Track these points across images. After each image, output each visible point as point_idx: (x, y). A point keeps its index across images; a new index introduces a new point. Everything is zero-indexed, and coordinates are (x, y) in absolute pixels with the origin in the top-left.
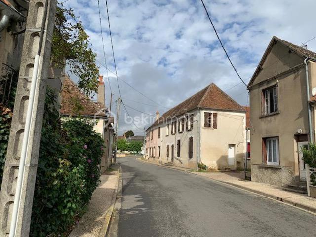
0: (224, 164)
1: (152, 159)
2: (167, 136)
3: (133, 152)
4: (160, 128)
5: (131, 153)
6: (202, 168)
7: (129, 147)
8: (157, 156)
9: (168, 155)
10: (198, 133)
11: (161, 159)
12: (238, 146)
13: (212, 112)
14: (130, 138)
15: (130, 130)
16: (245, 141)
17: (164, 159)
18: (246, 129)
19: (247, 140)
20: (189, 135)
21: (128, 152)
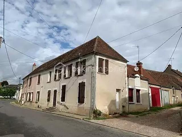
0: (113, 108)
1: (29, 103)
2: (48, 82)
3: (6, 97)
4: (40, 76)
5: (4, 98)
6: (97, 114)
7: (3, 93)
8: (35, 100)
9: (49, 100)
10: (93, 78)
11: (39, 103)
12: (122, 91)
13: (105, 58)
14: (5, 86)
15: (5, 81)
16: (127, 87)
17: (44, 103)
18: (128, 77)
19: (128, 86)
20: (80, 80)
21: (2, 97)
